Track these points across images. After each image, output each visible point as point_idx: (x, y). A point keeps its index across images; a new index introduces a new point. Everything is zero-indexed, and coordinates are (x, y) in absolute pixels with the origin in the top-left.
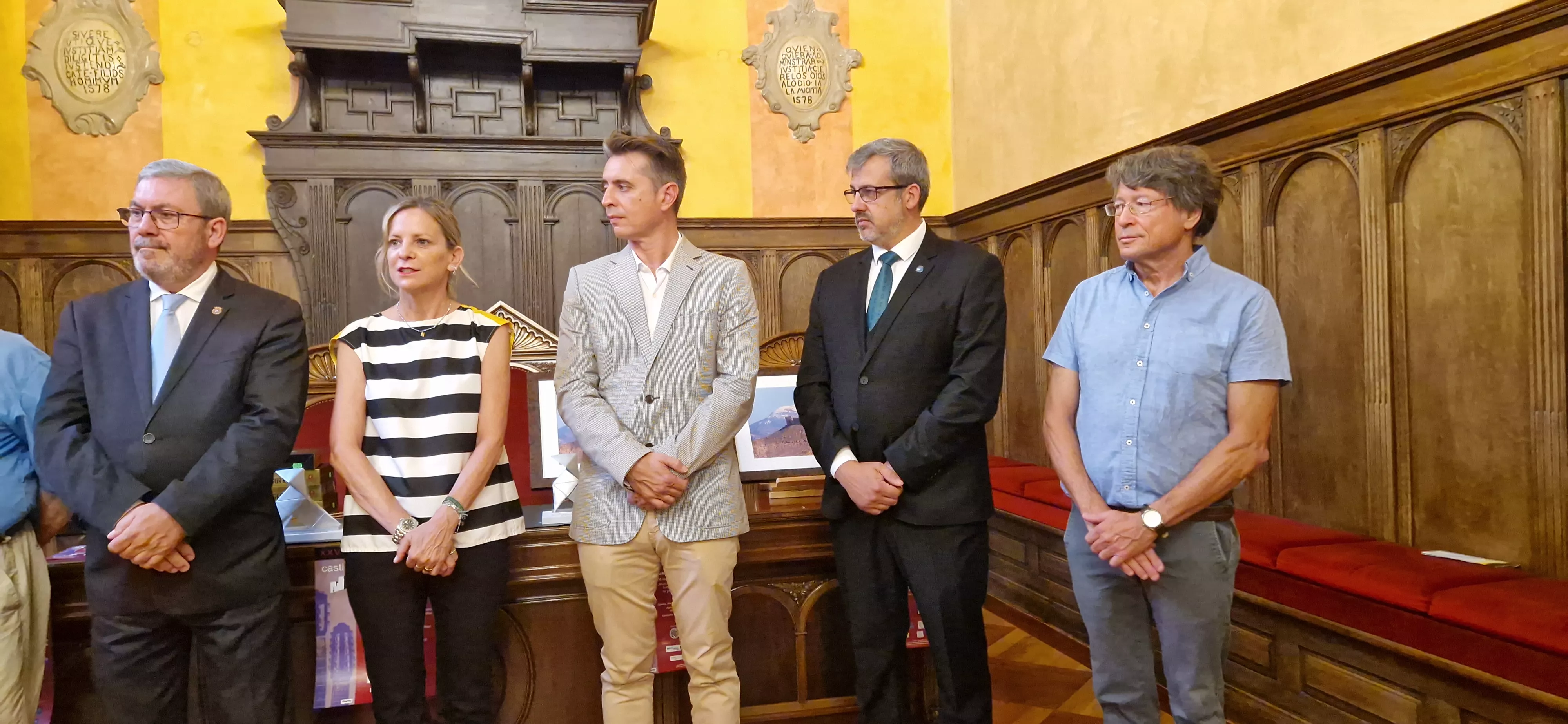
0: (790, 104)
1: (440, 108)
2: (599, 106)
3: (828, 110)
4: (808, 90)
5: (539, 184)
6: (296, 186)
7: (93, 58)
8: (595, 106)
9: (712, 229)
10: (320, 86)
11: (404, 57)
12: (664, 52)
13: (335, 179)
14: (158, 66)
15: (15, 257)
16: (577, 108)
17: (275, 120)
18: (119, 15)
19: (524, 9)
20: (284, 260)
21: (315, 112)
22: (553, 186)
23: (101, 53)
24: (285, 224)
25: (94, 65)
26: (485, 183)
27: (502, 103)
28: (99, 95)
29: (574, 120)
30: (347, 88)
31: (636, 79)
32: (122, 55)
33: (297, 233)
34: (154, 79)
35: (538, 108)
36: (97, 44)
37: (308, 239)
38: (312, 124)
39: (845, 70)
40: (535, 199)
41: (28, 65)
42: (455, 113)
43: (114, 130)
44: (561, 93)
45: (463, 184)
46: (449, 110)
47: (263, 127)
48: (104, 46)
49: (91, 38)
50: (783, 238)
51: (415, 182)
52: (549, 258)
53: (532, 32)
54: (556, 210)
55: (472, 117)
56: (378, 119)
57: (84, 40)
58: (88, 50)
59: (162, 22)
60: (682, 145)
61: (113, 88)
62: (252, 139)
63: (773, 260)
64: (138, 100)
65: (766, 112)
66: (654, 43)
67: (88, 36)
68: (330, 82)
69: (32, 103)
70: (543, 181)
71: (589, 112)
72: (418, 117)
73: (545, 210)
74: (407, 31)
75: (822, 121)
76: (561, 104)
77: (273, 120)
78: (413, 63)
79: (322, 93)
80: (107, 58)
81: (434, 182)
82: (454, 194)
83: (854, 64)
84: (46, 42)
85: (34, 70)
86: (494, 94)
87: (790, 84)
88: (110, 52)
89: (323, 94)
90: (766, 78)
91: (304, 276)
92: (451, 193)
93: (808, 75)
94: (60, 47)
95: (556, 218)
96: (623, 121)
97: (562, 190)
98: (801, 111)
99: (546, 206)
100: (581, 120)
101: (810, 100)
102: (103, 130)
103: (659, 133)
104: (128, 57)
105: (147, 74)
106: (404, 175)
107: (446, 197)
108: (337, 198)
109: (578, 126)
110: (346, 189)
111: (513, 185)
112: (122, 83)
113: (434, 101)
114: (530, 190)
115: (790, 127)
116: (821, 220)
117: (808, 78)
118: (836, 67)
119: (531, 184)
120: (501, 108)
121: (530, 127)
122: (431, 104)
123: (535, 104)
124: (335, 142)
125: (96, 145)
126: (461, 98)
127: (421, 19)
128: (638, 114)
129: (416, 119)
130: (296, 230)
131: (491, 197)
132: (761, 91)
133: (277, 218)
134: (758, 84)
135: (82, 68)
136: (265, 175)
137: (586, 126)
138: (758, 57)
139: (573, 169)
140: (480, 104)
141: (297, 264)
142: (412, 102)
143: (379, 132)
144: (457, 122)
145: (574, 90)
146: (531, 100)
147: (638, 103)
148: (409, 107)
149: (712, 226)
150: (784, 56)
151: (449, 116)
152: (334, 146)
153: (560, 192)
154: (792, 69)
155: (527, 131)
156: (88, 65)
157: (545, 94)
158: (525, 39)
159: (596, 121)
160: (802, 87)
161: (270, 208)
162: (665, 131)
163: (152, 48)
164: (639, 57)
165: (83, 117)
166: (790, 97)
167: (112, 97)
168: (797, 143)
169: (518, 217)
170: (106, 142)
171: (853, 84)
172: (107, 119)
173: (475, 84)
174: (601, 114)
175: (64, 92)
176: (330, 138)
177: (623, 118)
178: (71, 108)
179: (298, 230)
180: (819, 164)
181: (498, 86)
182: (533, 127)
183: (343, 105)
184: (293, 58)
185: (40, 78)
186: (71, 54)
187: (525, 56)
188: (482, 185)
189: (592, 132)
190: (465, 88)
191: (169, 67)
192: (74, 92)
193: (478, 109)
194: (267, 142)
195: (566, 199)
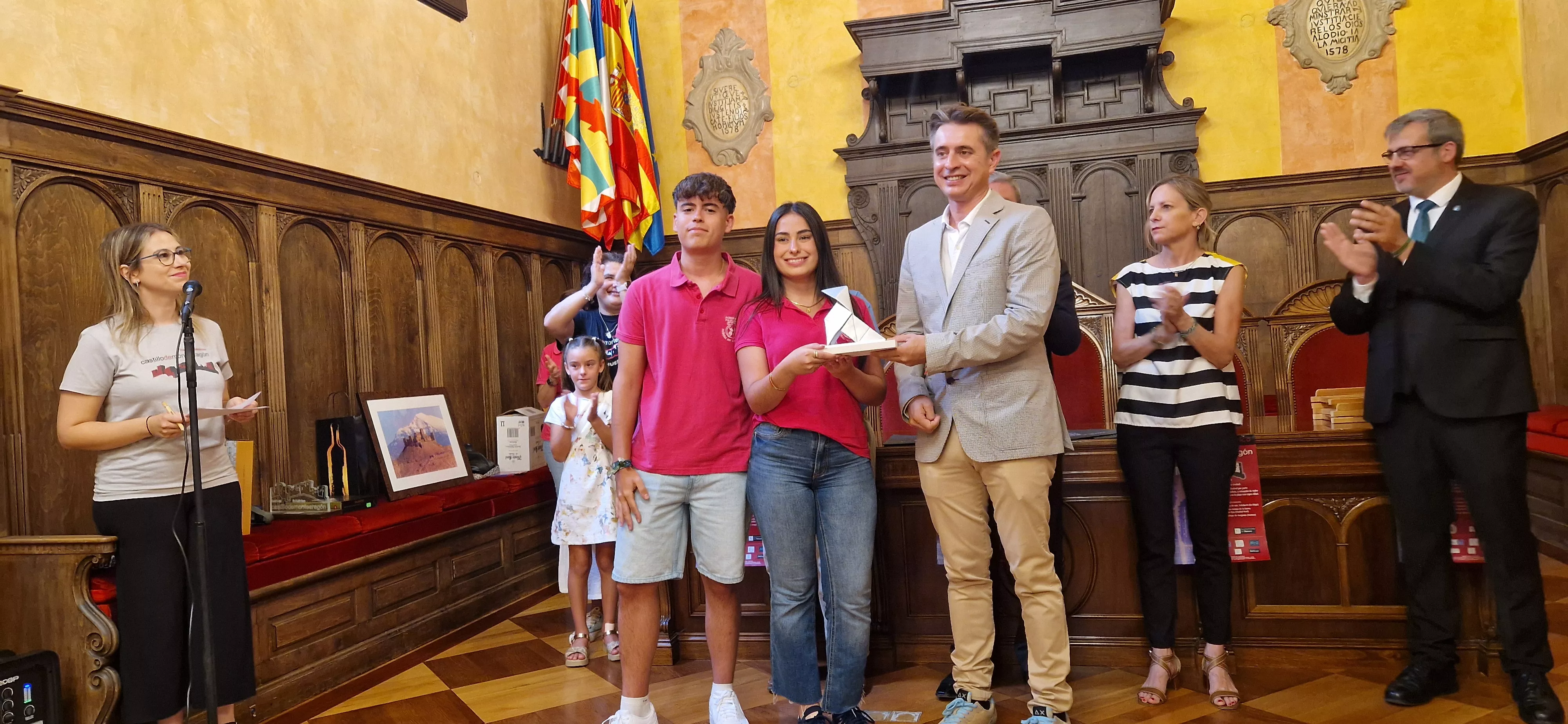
0: (1324, 58)
2: (1122, 88)
3: (1367, 57)
4: (1343, 41)
5: (1068, 166)
7: (727, 107)
8: (1118, 88)
9: (1238, 190)
10: (886, 106)
11: (954, 71)
12: (1186, 26)
13: (898, 180)
14: (770, 106)
16: (1101, 93)
17: (852, 138)
18: (743, 71)
19: (1054, 12)
20: (861, 250)
21: (883, 127)
22: (1080, 166)
23: (733, 102)
24: (862, 221)
25: (728, 113)
26: (1019, 170)
27: (1033, 98)
28: (732, 134)
29: (1099, 104)
30: (906, 104)
31: (1159, 56)
32: (746, 102)
33: (871, 227)
34: (767, 117)
35: (1066, 97)
36: (729, 95)
37: (879, 232)
38: (880, 137)
39: (1387, 13)
40: (1064, 179)
41: (687, 118)
44: (1086, 81)
47: (843, 144)
48: (734, 97)
49: (726, 92)
50: (1316, 193)
52: (1078, 233)
53: (1061, 31)
54: (1083, 187)
55: (1008, 114)
57: (722, 94)
58: (724, 101)
59: (771, 71)
60: (1206, 113)
61: (741, 128)
62: (837, 155)
63: (1306, 216)
64: (757, 135)
65: (1296, 69)
66: (1175, 20)
67: (723, 91)
68: (893, 101)
69: (689, 146)
70: (1071, 162)
71: (1113, 95)
73: (1073, 187)
74: (955, 49)
75: (1360, 69)
76: (1086, 91)
77: (851, 138)
78: (960, 75)
79: (887, 110)
80: (736, 105)
83: (1398, 6)
84: (696, 100)
85: (690, 122)
86: (1026, 91)
87: (1322, 37)
88: (738, 101)
89: (888, 112)
90: (1294, 35)
91: (877, 261)
93: (1342, 25)
94: (706, 102)
95: (1083, 195)
96: (1146, 98)
97: (1088, 169)
98: (1335, 63)
99: (1074, 185)
100: (1106, 103)
101: (1345, 49)
102: (734, 161)
103: (1182, 104)
104: (749, 103)
105: (763, 114)
108: (900, 197)
109: (1102, 109)
110: (906, 188)
111: (1043, 169)
112: (747, 123)
114: (1059, 171)
115: (1323, 81)
116: (1361, 171)
117: (1343, 28)
118: (1376, 12)
119: (1060, 166)
120: (1032, 102)
121: (1058, 116)
123: (1063, 95)
124: (897, 150)
126: (998, 98)
127: (968, 36)
128: (1160, 89)
130: (870, 225)
132: (1289, 49)
133: (856, 216)
134: (1286, 42)
135: (721, 116)
136: (846, 183)
137: (1110, 107)
138: (1285, 16)
139: (1098, 148)
140: (1015, 101)
141: (871, 253)
145: (1098, 76)
146: (1059, 93)
147: (1160, 79)
149: (1239, 187)
150: (1314, 11)
152: (897, 153)
153: (1086, 171)
154: (1325, 22)
155: (1056, 119)
156: (724, 112)
157: (1073, 83)
158: (1055, 38)
159: (1119, 101)
160: (1337, 38)
161: (850, 209)
162: (1188, 101)
163: (765, 94)
164: (1162, 37)
165: (723, 153)
166: (1323, 50)
167: (738, 136)
168: (1331, 95)
169: (1049, 198)
170: (739, 170)
171: (1396, 25)
172: (737, 152)
173: (1010, 85)
174: (1124, 94)
175: (710, 136)
176: (895, 146)
177: (1145, 96)
178: (714, 147)
179: (871, 225)
180: (1357, 113)
181: (1030, 83)
182: (1062, 115)
183: (904, 118)
184: (866, 85)
185: (694, 127)
186: (713, 106)
187: (1055, 54)
188: (1019, 172)
189: (1115, 113)
190: (1001, 89)
191: (777, 106)
192: (716, 135)
193: (1012, 106)
194: (848, 156)
195: (1092, 176)
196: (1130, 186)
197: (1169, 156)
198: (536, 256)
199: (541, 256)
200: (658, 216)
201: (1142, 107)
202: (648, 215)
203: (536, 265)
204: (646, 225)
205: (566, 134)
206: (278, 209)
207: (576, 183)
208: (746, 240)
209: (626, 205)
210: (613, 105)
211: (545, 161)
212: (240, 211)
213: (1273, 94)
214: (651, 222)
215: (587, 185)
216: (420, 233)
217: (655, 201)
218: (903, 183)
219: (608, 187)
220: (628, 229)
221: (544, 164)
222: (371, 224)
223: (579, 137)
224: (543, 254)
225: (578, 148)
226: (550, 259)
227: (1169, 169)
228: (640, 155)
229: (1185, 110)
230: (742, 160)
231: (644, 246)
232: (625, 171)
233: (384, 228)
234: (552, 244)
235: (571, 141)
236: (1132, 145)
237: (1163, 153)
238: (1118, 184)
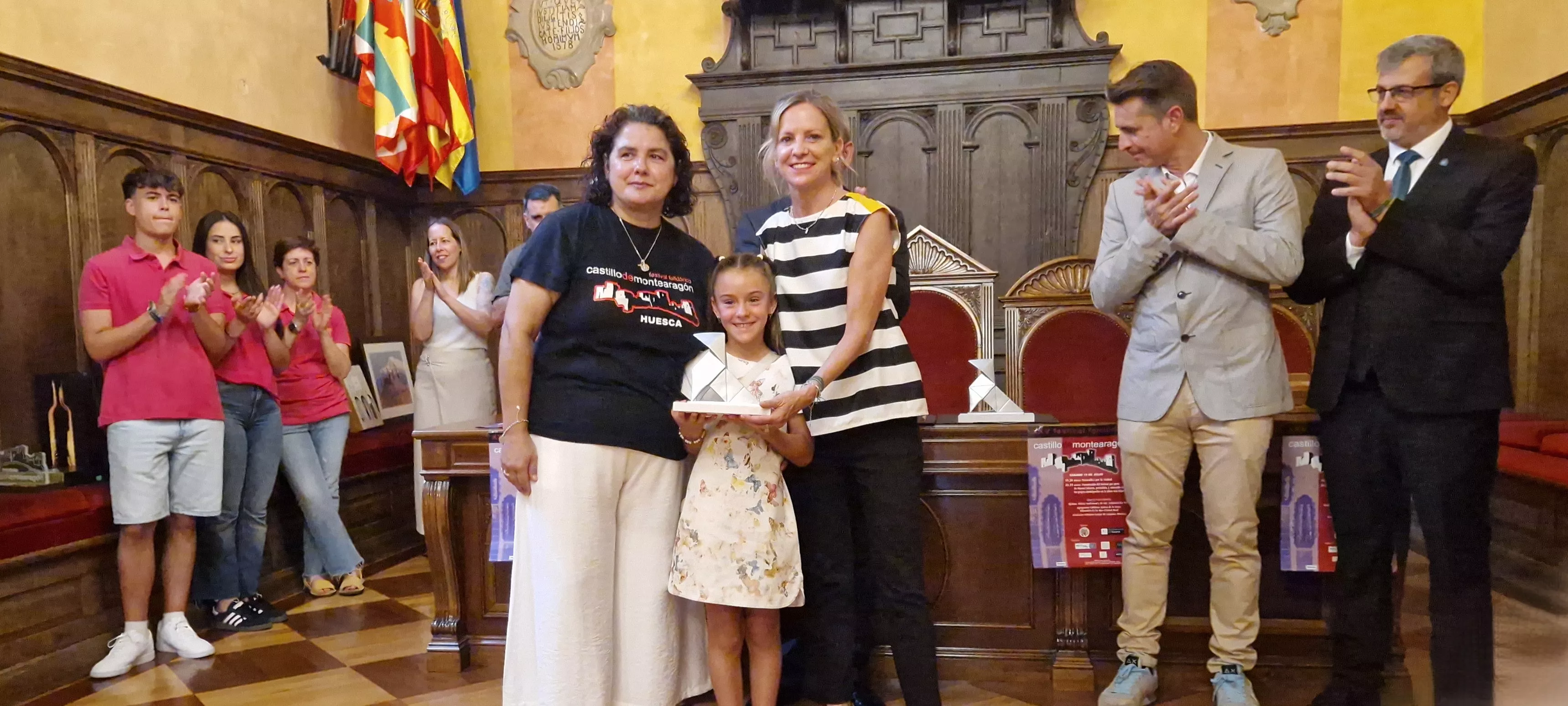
1: (862, 35)
2: (1028, 16)
5: (960, 109)
6: (728, 126)
7: (561, 17)
8: (1023, 16)
10: (750, 25)
13: (762, 117)
14: (610, 19)
15: (503, 203)
16: (1003, 21)
17: (709, 62)
21: (745, 51)
22: (974, 109)
23: (567, 11)
26: (904, 110)
27: (924, 23)
28: (564, 50)
29: (999, 34)
30: (774, 24)
32: (583, 12)
33: (727, 173)
34: (608, 32)
35: (961, 24)
36: (563, 3)
37: (737, 178)
38: (742, 63)
40: (955, 124)
42: (876, 39)
43: (576, 83)
44: (987, 6)
45: (881, 113)
46: (871, 36)
47: (697, 70)
54: (977, 133)
55: (894, 41)
56: (801, 52)
58: (556, 9)
60: (1121, 51)
61: (576, 43)
62: (690, 82)
64: (595, 54)
68: (758, 19)
69: (514, 62)
70: (965, 104)
71: (1017, 24)
72: (840, 45)
73: (965, 135)
75: (1301, 7)
76: (986, 18)
79: (752, 31)
81: (854, 113)
82: (872, 124)
84: (524, 6)
85: (516, 33)
86: (916, 14)
88: (574, 10)
89: (753, 33)
92: (870, 124)
94: (535, 12)
95: (975, 144)
96: (1055, 29)
97: (983, 112)
99: (966, 131)
100: (1008, 34)
102: (568, 83)
103: (1095, 40)
104: (587, 13)
105: (603, 28)
107: (865, 128)
109: (1003, 41)
111: (931, 110)
112: (583, 37)
113: (855, 28)
114: (950, 113)
115: (1258, 19)
119: (951, 108)
120: (923, 28)
121: (952, 47)
122: (854, 32)
123: (959, 21)
124: (762, 80)
125: (562, 98)
126: (883, 21)
128: (1072, 20)
129: (838, 49)
130: (729, 167)
131: (910, 125)
133: (712, 157)
135: (552, 28)
136: (701, 116)
137: (1012, 39)
139: (998, 88)
140: (903, 26)
141: (727, 205)
142: (835, 32)
143: (802, 66)
144: (877, 48)
146: (955, 19)
147: (1072, 7)
148: (832, 37)
151: (871, 43)
152: (761, 84)
153: (981, 115)
155: (949, 50)
156: (556, 24)
157: (970, 7)
159: (1024, 32)
161: (707, 148)
162: (1103, 36)
163: (606, 2)
165: (553, 73)
167: (575, 52)
168: (1266, 37)
169: (936, 145)
172: (571, 73)
173: (898, 5)
174: (1030, 25)
175: (538, 52)
176: (758, 75)
177: (1054, 27)
178: (543, 65)
179: (728, 170)
180: (1293, 59)
181: (922, 5)
182: (956, 46)
183: (771, 41)
185: (520, 40)
186: (543, 15)
188: (901, 113)
189: (1018, 46)
190: (887, 11)
191: (620, 18)
192: (545, 50)
193: (899, 32)
194: (702, 84)
195: (987, 122)
196: (1030, 135)
197: (1076, 102)
198: (317, 188)
199: (325, 189)
200: (472, 148)
201: (1050, 40)
202: (459, 145)
203: (319, 201)
204: (457, 156)
207: (369, 101)
209: (432, 131)
211: (330, 70)
213: (1200, 33)
214: (462, 154)
215: (383, 104)
217: (468, 129)
219: (409, 107)
220: (434, 160)
221: (330, 76)
223: (373, 43)
224: (328, 186)
225: (372, 58)
226: (339, 194)
227: (1075, 117)
228: (451, 69)
229: (1097, 47)
231: (454, 184)
232: (429, 87)
234: (342, 176)
235: (363, 47)
236: (1035, 86)
237: (1069, 98)
238: (1017, 132)
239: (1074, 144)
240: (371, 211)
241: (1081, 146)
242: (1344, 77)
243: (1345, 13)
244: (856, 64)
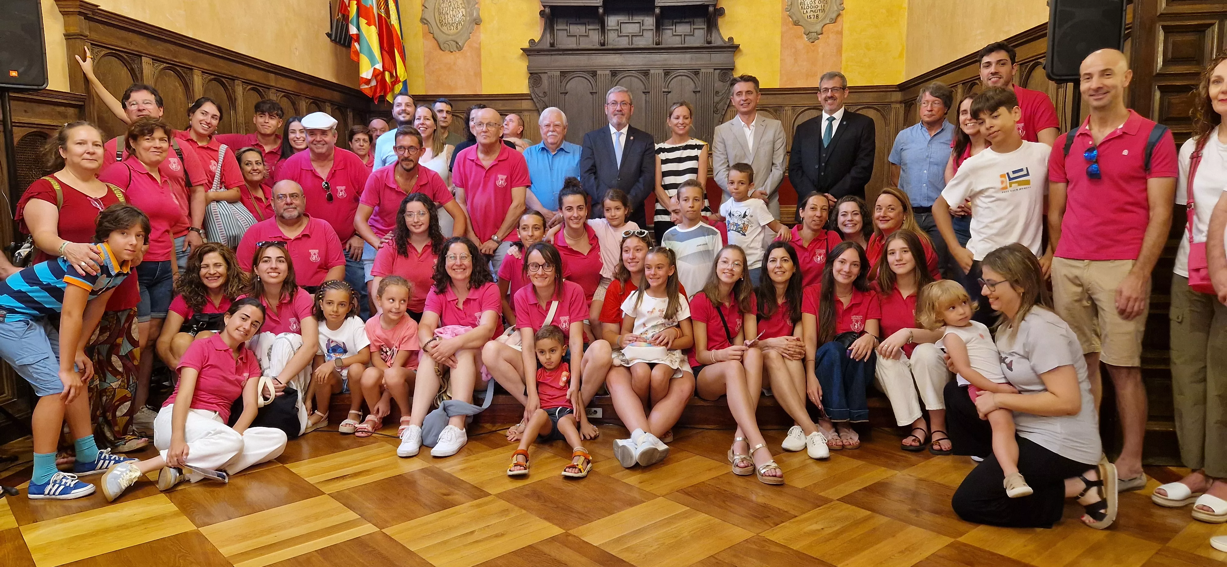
0: (805, 19)
1: (612, 32)
2: (695, 27)
3: (828, 22)
4: (814, 12)
5: (661, 72)
6: (542, 75)
7: (451, 12)
8: (692, 27)
10: (554, 23)
11: (597, 7)
13: (561, 72)
14: (479, 15)
16: (683, 28)
21: (552, 37)
22: (668, 73)
23: (454, 10)
24: (536, 96)
25: (452, 16)
26: (634, 72)
27: (643, 28)
28: (453, 31)
29: (681, 35)
30: (566, 23)
31: (716, 10)
32: (463, 10)
34: (477, 22)
36: (452, 5)
38: (550, 43)
40: (659, 80)
41: (423, 17)
42: (620, 35)
44: (675, 21)
45: (622, 73)
46: (617, 32)
47: (526, 45)
48: (456, 6)
49: (450, 2)
50: (795, 99)
51: (599, 72)
54: (670, 85)
55: (628, 36)
56: (581, 39)
57: (447, 3)
58: (449, 8)
60: (740, 47)
61: (460, 27)
62: (522, 52)
63: (790, 113)
64: (470, 33)
65: (790, 25)
67: (448, 1)
68: (560, 21)
69: (424, 35)
70: (664, 70)
71: (690, 31)
72: (601, 38)
73: (664, 86)
75: (824, 29)
76: (674, 27)
77: (532, 41)
78: (601, 10)
80: (457, 12)
81: (608, 72)
82: (617, 78)
84: (430, 5)
85: (426, 20)
86: (639, 22)
87: (806, 8)
88: (458, 9)
89: (556, 27)
94: (436, 7)
95: (669, 91)
96: (708, 35)
97: (673, 75)
98: (811, 24)
99: (665, 84)
100: (685, 35)
101: (817, 17)
102: (455, 48)
103: (727, 41)
104: (466, 11)
105: (475, 20)
106: (594, 69)
108: (561, 82)
109: (683, 39)
110: (565, 77)
111: (647, 72)
112: (463, 25)
113: (609, 28)
114: (656, 74)
115: (805, 34)
117: (817, 3)
119: (657, 71)
120: (643, 30)
121: (658, 41)
122: (608, 30)
123: (661, 28)
124: (561, 53)
125: (452, 56)
126: (623, 25)
128: (716, 30)
131: (636, 80)
132: (788, 13)
133: (533, 92)
134: (787, 8)
135: (446, 18)
136: (528, 70)
137: (687, 38)
139: (679, 63)
140: (632, 28)
142: (598, 29)
143: (582, 46)
144: (619, 39)
145: (681, 20)
146: (659, 26)
147: (717, 24)
148: (597, 32)
151: (617, 37)
152: (560, 54)
155: (656, 42)
156: (449, 16)
157: (666, 21)
159: (693, 35)
160: (813, 9)
161: (530, 87)
162: (731, 39)
163: (477, 6)
165: (446, 42)
166: (806, 16)
167: (459, 32)
168: (809, 43)
169: (650, 90)
170: (457, 55)
171: (845, 5)
172: (457, 43)
173: (631, 18)
174: (696, 31)
175: (438, 30)
176: (559, 50)
177: (707, 33)
178: (441, 38)
179: (543, 99)
180: (821, 54)
181: (642, 18)
182: (660, 40)
183: (565, 32)
184: (542, 8)
185: (428, 24)
186: (441, 11)
187: (656, 4)
189: (691, 42)
190: (625, 20)
191: (484, 15)
192: (443, 30)
193: (631, 31)
194: (529, 53)
195: (675, 79)
196: (695, 87)
197: (719, 71)
198: (329, 104)
199: (332, 104)
200: (405, 83)
201: (705, 40)
202: (400, 81)
205: (350, 25)
206: (202, 72)
207: (356, 59)
208: (462, 102)
209: (387, 75)
210: (379, 8)
211: (332, 41)
212: (184, 73)
213: (778, 40)
215: (364, 61)
216: (269, 87)
217: (404, 73)
218: (563, 74)
219: (378, 63)
220: (386, 89)
221: (332, 43)
222: (246, 82)
223: (358, 28)
225: (358, 36)
226: (337, 107)
227: (718, 79)
228: (395, 40)
229: (728, 45)
230: (460, 48)
232: (386, 50)
233: (251, 84)
234: (338, 97)
235: (353, 30)
236: (698, 63)
237: (715, 69)
238: (689, 85)
239: (717, 92)
240: (350, 115)
241: (720, 94)
242: (844, 63)
243: (846, 32)
244: (610, 47)
